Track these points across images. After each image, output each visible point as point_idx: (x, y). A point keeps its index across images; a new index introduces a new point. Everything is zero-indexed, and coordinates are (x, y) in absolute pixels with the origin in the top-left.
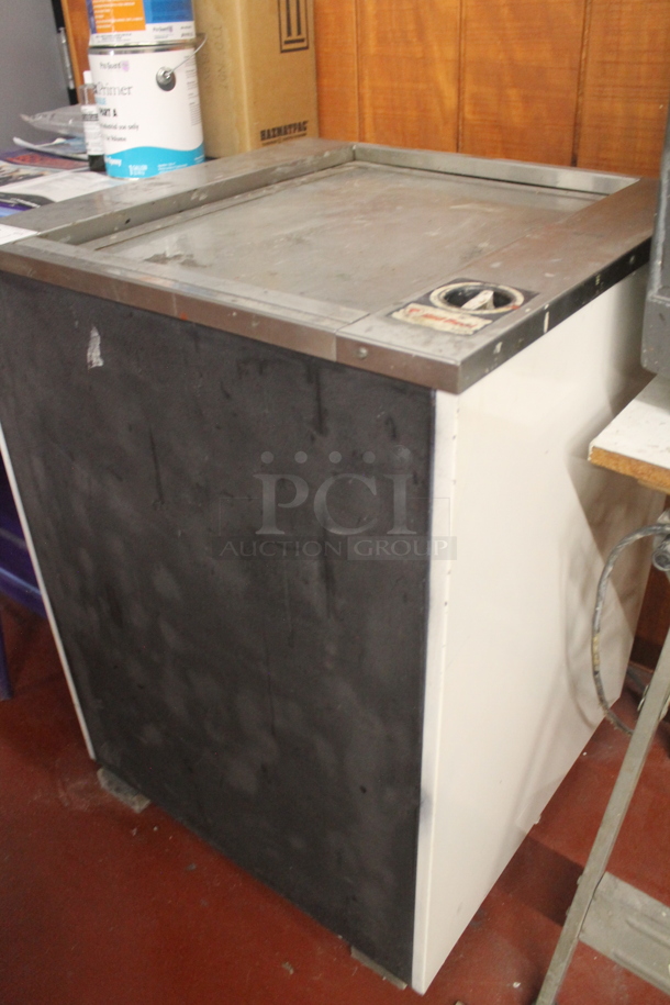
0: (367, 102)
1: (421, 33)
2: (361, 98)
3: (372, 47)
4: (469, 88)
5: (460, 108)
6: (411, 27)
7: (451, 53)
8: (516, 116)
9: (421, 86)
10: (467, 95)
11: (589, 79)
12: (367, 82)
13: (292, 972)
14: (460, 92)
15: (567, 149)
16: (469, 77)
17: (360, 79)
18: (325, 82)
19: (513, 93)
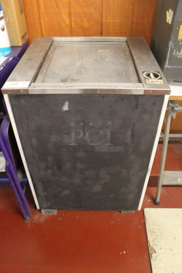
0: (42, 24)
1: (57, 6)
2: (40, 23)
3: (42, 10)
4: (73, 19)
5: (71, 23)
6: (54, 4)
7: (67, 10)
8: (86, 24)
9: (59, 19)
10: (72, 20)
11: (104, 15)
12: (42, 19)
13: (113, 222)
14: (70, 20)
15: (100, 31)
16: (72, 16)
17: (40, 18)
18: (28, 20)
19: (85, 19)
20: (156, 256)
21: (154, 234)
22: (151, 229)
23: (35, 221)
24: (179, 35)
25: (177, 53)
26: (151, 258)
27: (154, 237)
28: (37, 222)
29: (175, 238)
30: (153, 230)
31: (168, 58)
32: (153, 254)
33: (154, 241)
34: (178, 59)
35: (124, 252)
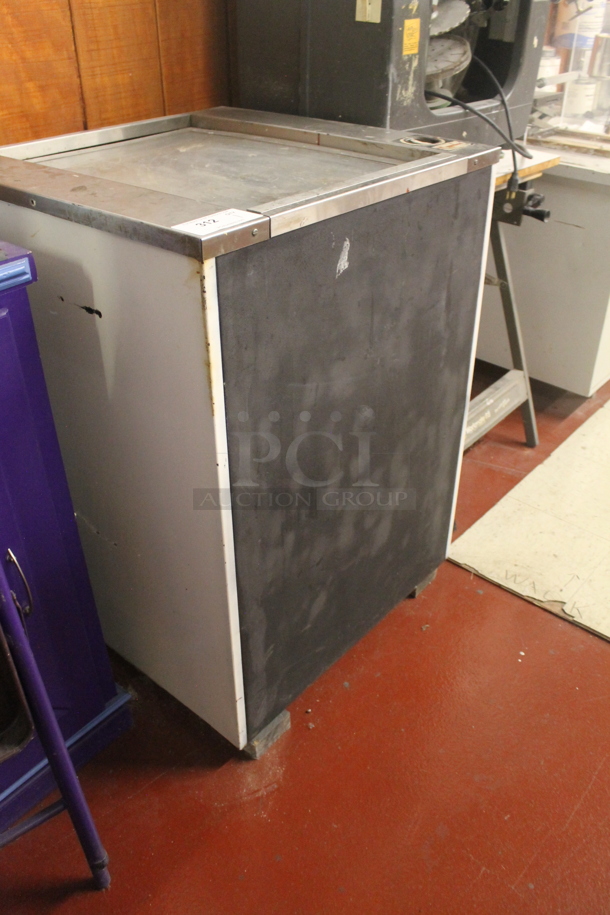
8: (37, 104)
15: (80, 118)
19: (30, 86)
20: (573, 607)
21: (519, 579)
22: (503, 574)
23: (263, 792)
24: (405, 46)
25: (403, 92)
26: (571, 619)
27: (527, 582)
28: (270, 789)
29: (555, 556)
30: (510, 574)
31: (389, 112)
32: (564, 608)
33: (537, 587)
34: (405, 107)
35: (522, 654)
